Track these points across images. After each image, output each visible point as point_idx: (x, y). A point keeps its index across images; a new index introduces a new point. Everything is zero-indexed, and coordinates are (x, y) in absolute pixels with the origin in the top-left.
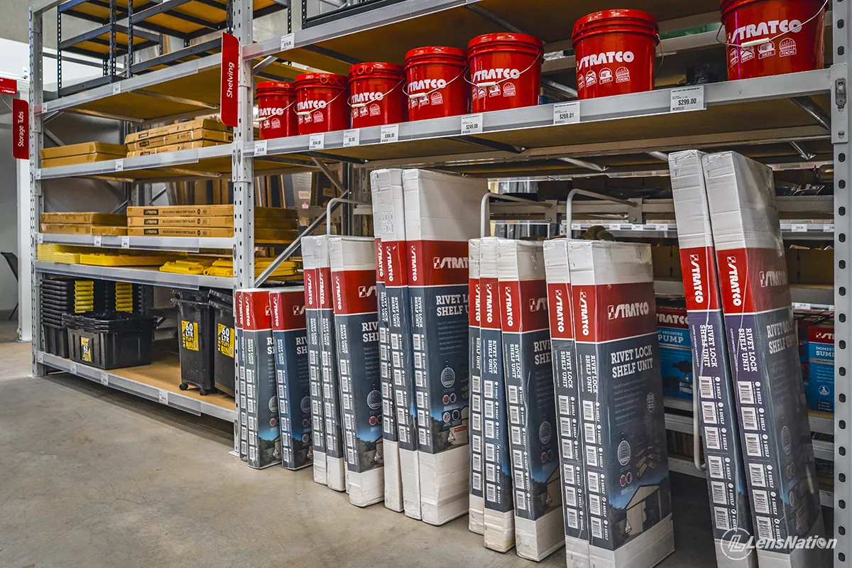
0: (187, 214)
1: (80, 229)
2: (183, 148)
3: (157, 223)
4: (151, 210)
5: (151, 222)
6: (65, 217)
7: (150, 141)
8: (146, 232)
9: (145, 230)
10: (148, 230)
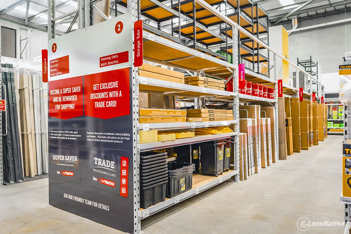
0: (222, 113)
1: (178, 119)
2: (219, 89)
3: (214, 116)
4: (211, 111)
5: (212, 115)
6: (167, 112)
7: (208, 82)
8: (210, 120)
9: (210, 119)
10: (211, 118)
